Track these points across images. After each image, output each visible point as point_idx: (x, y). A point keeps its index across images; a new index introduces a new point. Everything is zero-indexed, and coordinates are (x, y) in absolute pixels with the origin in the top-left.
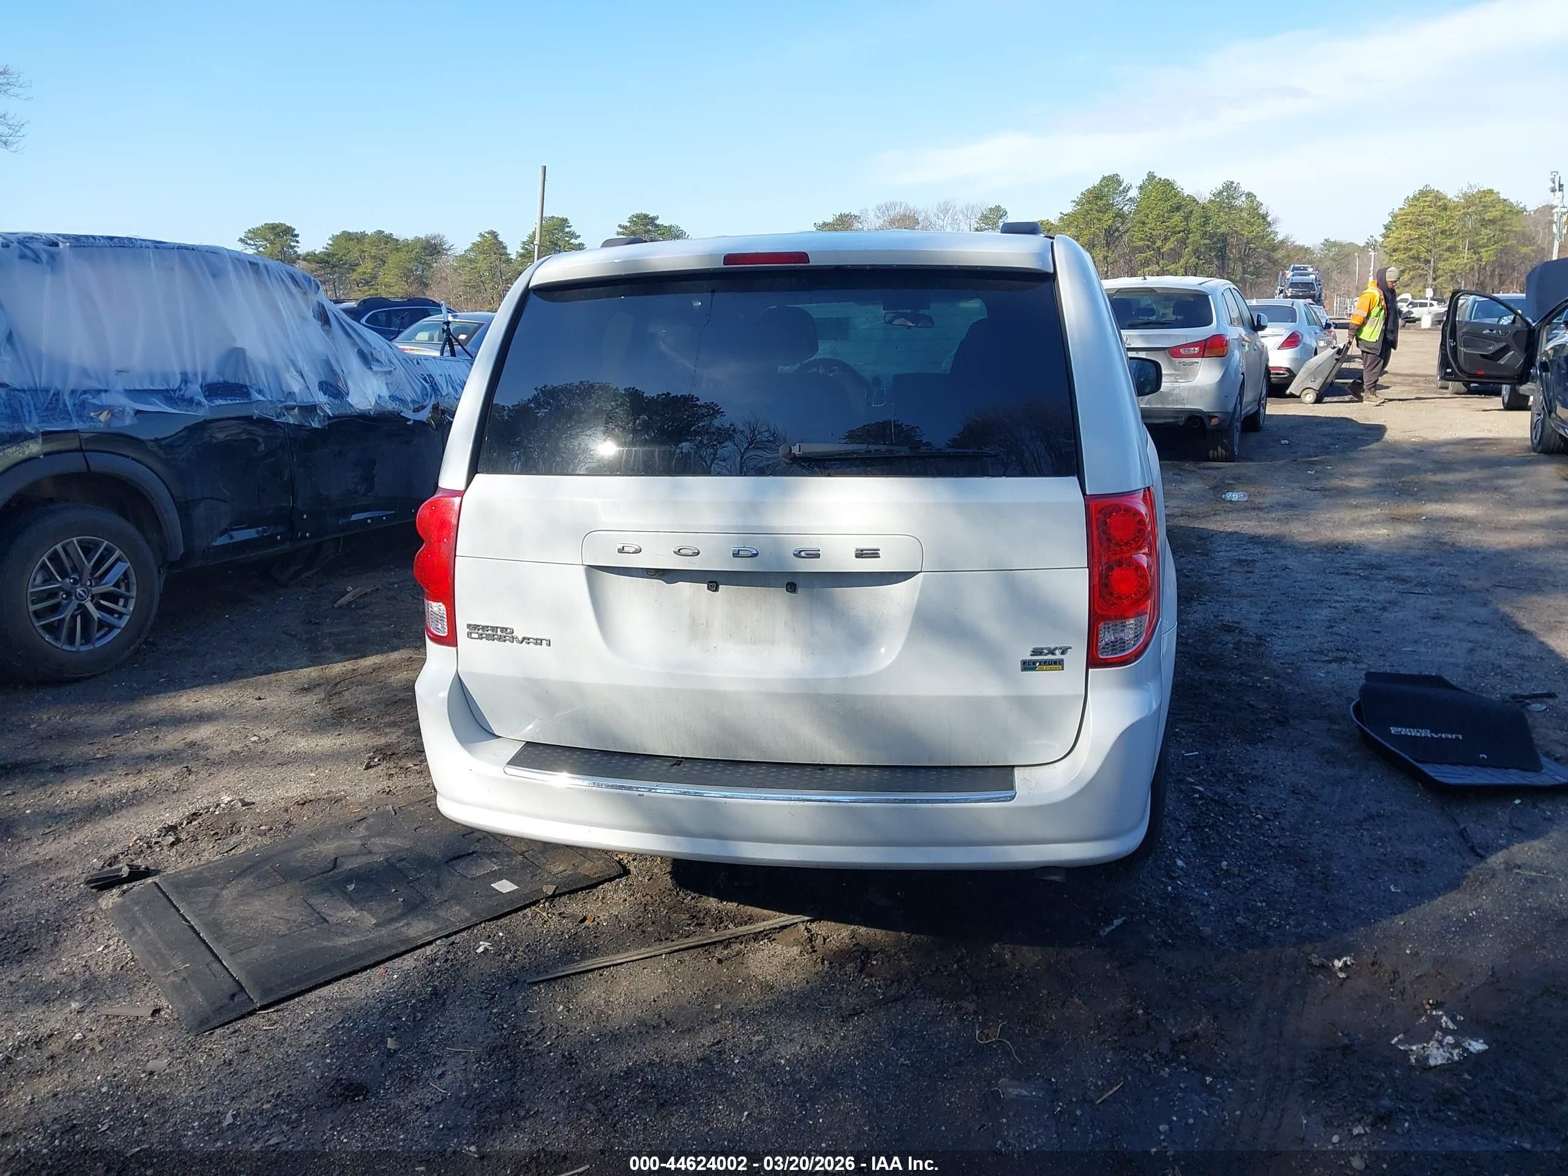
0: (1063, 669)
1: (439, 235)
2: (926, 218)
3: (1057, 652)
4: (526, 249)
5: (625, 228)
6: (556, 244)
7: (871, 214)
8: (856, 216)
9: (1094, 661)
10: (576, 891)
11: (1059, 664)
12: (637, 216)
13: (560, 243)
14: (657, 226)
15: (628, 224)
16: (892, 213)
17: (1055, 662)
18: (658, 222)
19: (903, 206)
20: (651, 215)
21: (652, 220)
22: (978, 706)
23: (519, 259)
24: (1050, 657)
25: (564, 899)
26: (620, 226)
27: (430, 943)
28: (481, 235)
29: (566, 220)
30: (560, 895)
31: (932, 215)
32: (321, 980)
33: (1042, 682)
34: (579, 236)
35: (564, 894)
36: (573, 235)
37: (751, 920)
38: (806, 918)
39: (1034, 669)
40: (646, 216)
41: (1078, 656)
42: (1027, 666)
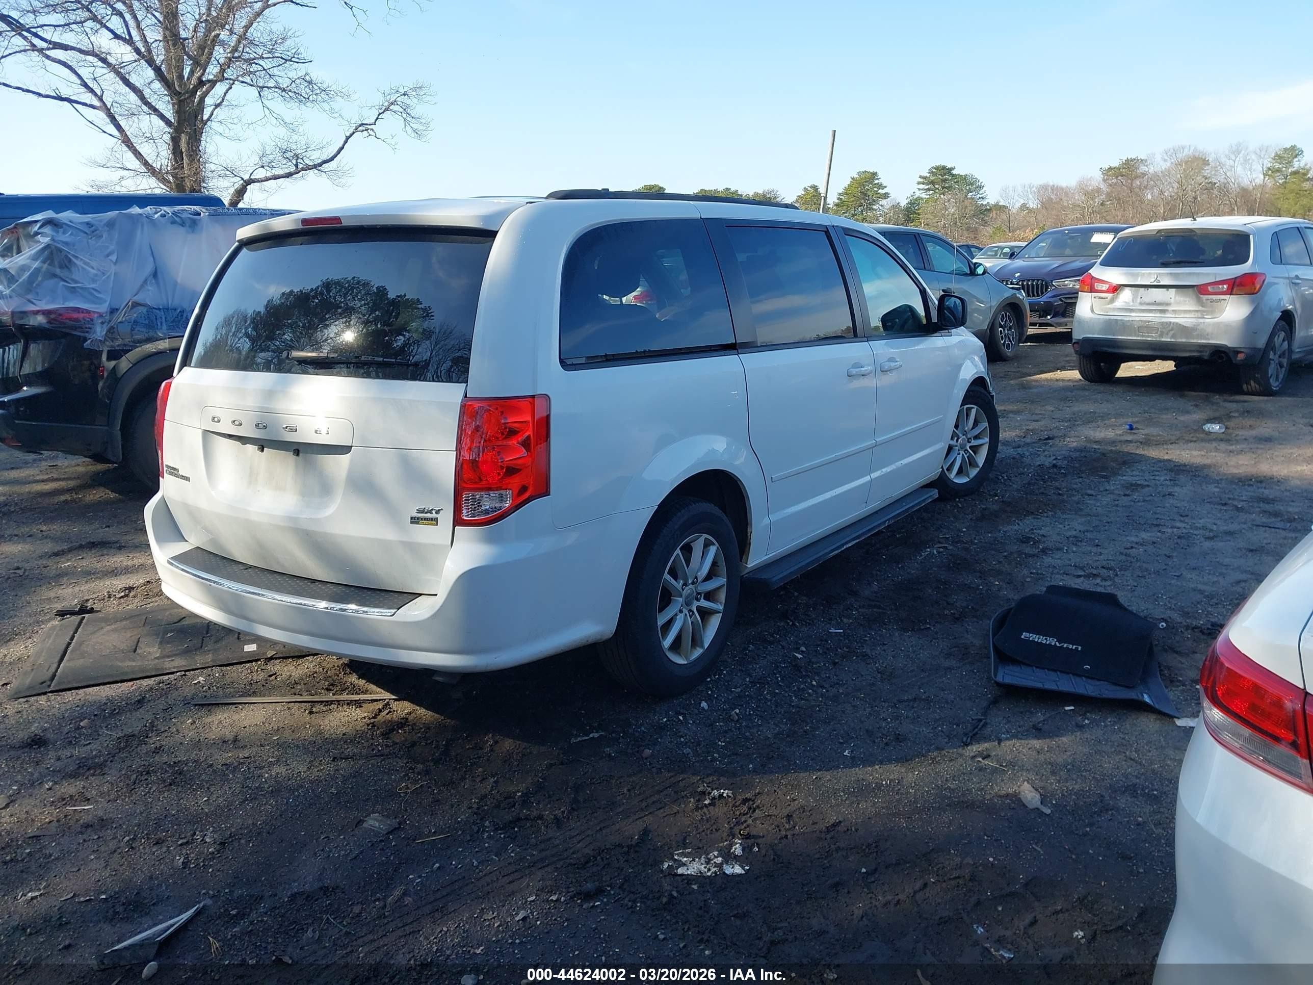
0: (437, 524)
1: (773, 191)
2: (1217, 159)
3: (434, 512)
4: (841, 199)
5: (925, 178)
6: (866, 195)
7: (1158, 158)
8: (1142, 160)
9: (458, 521)
10: (288, 657)
11: (434, 521)
12: (937, 168)
13: (869, 193)
14: (953, 175)
15: (928, 175)
16: (1180, 156)
17: (431, 520)
18: (954, 172)
19: (1192, 148)
20: (949, 166)
21: (949, 171)
22: (385, 545)
23: (835, 208)
24: (428, 515)
25: (277, 662)
26: (920, 177)
27: (173, 673)
28: (805, 189)
29: (875, 174)
30: (276, 659)
31: (1222, 156)
32: (92, 683)
33: (424, 534)
34: (886, 187)
35: (279, 658)
36: (881, 186)
37: (366, 692)
38: (394, 697)
39: (418, 523)
40: (944, 168)
41: (447, 517)
42: (415, 520)
